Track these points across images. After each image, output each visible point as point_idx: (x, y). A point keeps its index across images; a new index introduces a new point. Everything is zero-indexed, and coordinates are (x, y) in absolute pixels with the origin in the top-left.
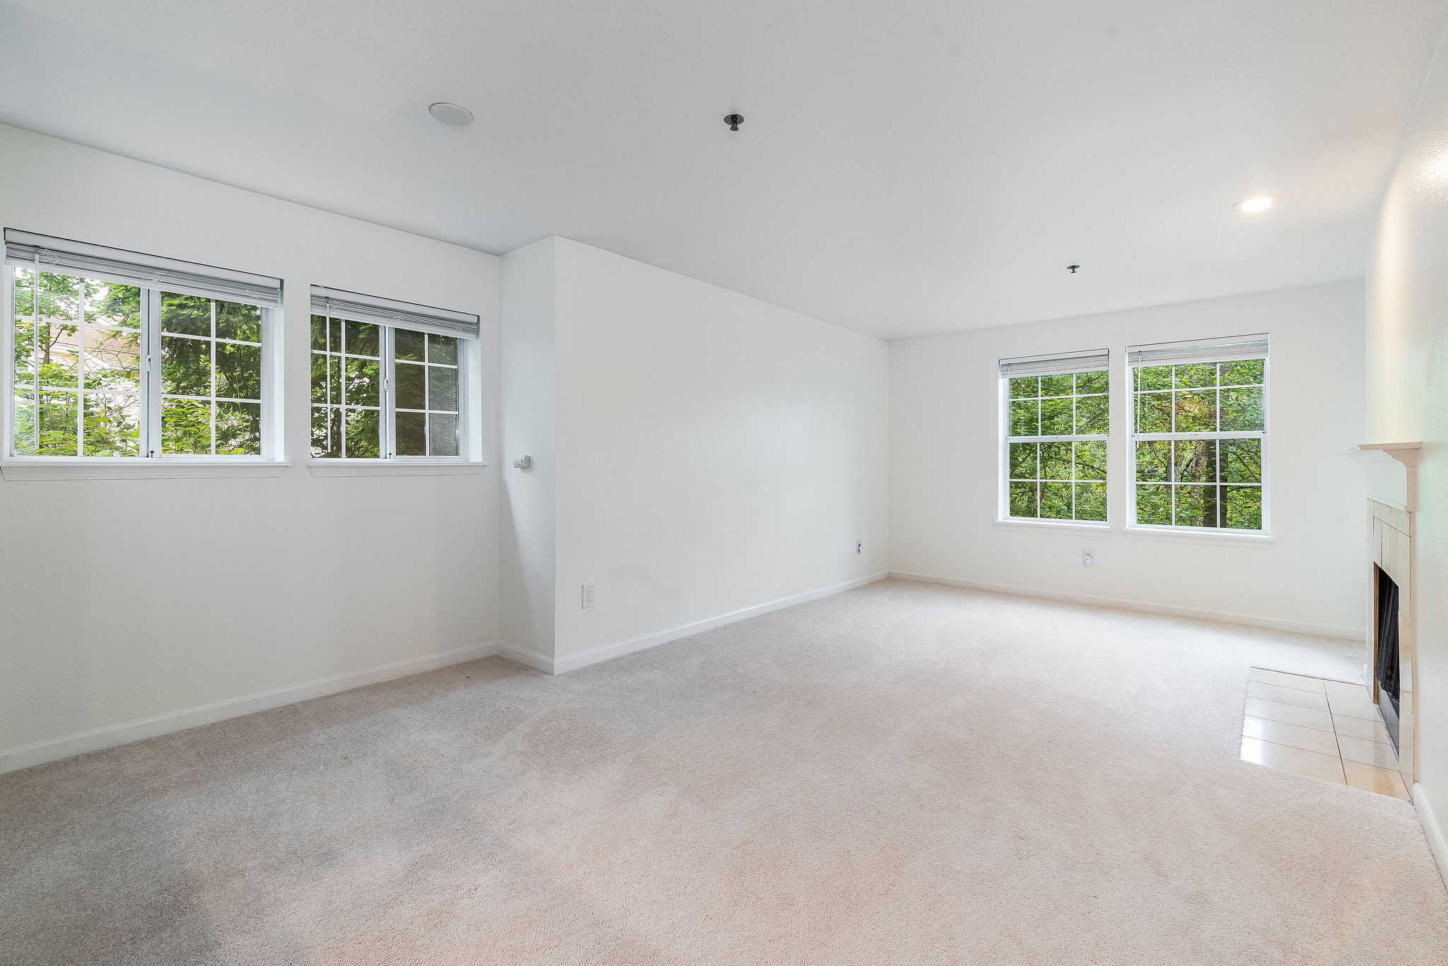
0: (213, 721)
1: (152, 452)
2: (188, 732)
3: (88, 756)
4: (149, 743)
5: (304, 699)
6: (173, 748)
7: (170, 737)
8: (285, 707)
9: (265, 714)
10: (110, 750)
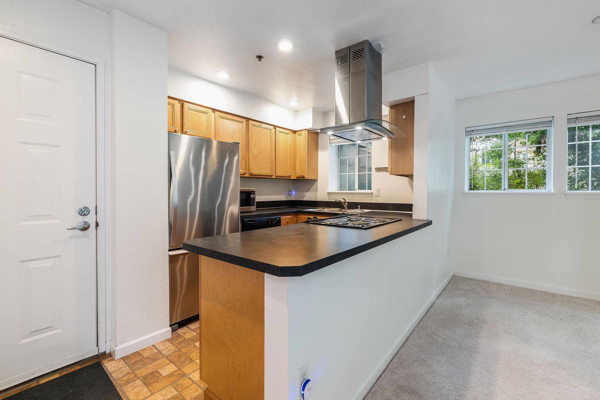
0: (522, 287)
1: (505, 189)
2: (512, 286)
3: (483, 281)
4: (499, 285)
5: (561, 294)
6: (505, 289)
7: (506, 285)
8: (551, 293)
9: (541, 292)
10: (489, 282)
